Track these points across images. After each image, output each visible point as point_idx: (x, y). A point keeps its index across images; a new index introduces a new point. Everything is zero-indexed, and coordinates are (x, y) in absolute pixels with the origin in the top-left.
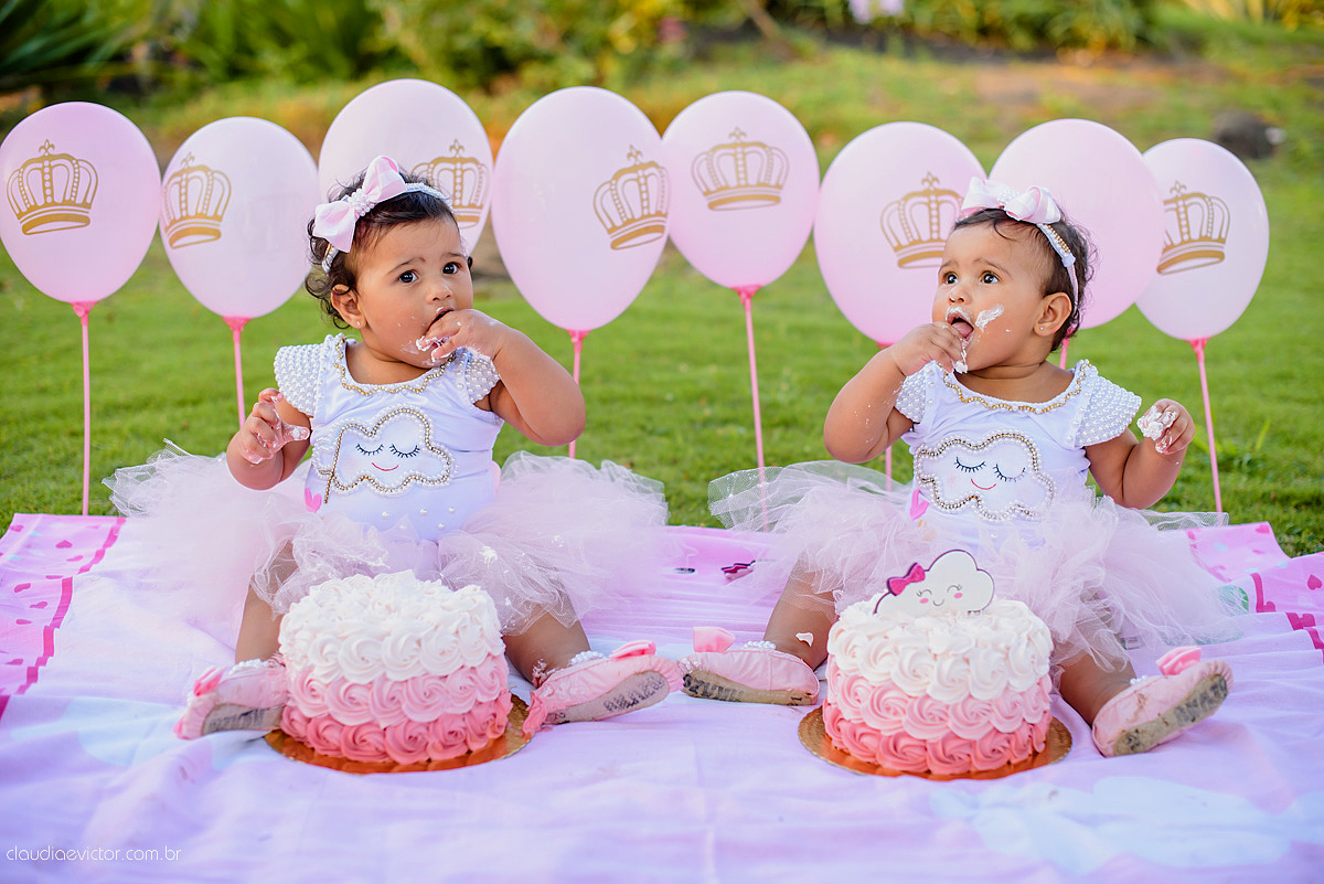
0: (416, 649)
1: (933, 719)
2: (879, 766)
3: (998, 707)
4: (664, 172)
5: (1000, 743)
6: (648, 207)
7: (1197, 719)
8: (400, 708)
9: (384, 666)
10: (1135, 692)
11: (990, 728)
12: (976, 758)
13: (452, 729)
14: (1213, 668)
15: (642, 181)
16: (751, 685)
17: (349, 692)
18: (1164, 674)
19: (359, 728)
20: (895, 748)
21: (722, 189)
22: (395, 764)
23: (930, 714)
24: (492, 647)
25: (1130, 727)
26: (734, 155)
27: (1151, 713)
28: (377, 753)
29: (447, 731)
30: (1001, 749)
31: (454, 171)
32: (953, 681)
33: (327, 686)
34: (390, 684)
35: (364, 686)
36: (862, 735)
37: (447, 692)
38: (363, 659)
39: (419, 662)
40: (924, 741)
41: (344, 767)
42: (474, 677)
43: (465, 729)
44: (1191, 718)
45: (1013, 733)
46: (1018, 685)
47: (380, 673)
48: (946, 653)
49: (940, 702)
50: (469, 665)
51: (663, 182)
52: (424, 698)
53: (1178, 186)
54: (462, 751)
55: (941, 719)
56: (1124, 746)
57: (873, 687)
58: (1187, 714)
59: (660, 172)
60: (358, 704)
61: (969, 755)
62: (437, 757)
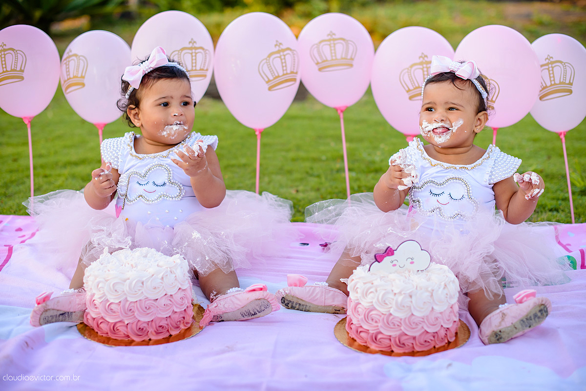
0: (141, 286)
1: (394, 325)
2: (369, 347)
3: (427, 320)
4: (295, 52)
5: (429, 338)
6: (286, 70)
7: (532, 326)
8: (134, 315)
9: (125, 294)
10: (501, 311)
11: (423, 330)
12: (416, 344)
13: (161, 324)
14: (541, 302)
15: (283, 57)
16: (315, 303)
17: (110, 306)
18: (517, 303)
19: (116, 323)
20: (376, 339)
21: (324, 61)
22: (133, 341)
23: (393, 323)
24: (181, 285)
25: (496, 329)
26: (330, 45)
27: (508, 323)
28: (124, 336)
29: (158, 326)
30: (430, 341)
31: (192, 54)
32: (404, 306)
33: (101, 303)
34: (128, 303)
35: (117, 304)
36: (361, 332)
37: (157, 307)
38: (116, 291)
39: (142, 292)
40: (390, 336)
41: (110, 342)
42: (171, 299)
43: (168, 325)
44: (528, 326)
45: (436, 333)
46: (438, 308)
47: (125, 297)
48: (400, 293)
49: (398, 317)
50: (169, 294)
51: (294, 57)
52: (145, 310)
53: (549, 57)
54: (167, 335)
55: (398, 325)
56: (493, 339)
57: (365, 308)
58: (527, 323)
59: (293, 52)
60: (114, 312)
61: (413, 344)
62: (154, 338)
